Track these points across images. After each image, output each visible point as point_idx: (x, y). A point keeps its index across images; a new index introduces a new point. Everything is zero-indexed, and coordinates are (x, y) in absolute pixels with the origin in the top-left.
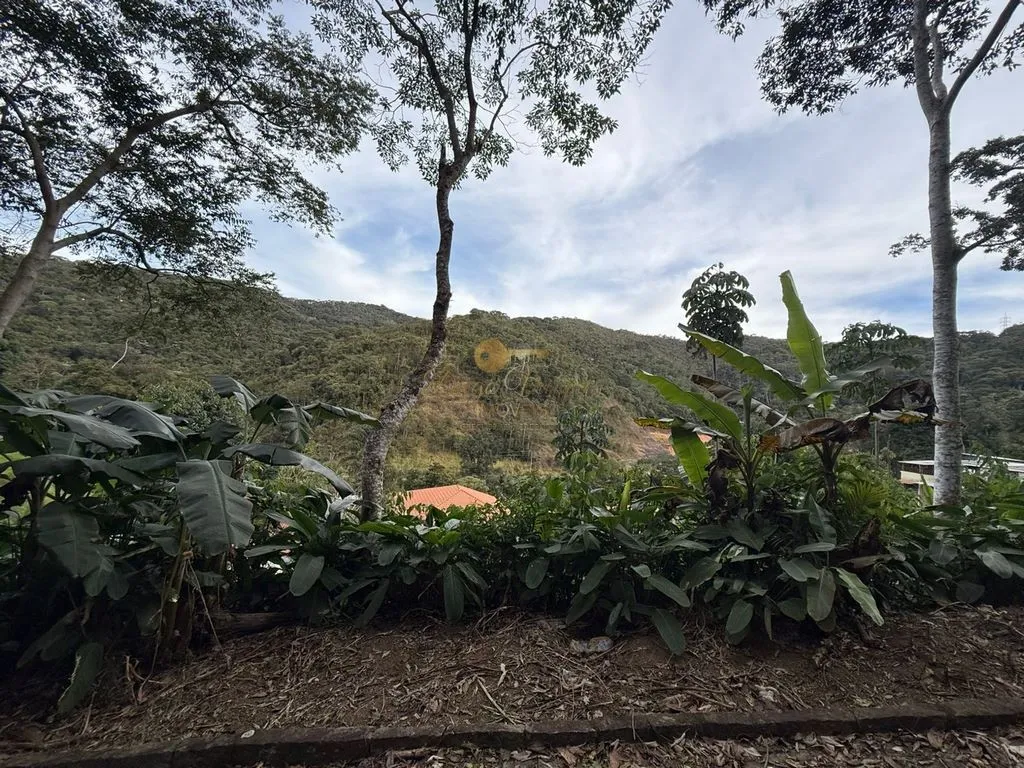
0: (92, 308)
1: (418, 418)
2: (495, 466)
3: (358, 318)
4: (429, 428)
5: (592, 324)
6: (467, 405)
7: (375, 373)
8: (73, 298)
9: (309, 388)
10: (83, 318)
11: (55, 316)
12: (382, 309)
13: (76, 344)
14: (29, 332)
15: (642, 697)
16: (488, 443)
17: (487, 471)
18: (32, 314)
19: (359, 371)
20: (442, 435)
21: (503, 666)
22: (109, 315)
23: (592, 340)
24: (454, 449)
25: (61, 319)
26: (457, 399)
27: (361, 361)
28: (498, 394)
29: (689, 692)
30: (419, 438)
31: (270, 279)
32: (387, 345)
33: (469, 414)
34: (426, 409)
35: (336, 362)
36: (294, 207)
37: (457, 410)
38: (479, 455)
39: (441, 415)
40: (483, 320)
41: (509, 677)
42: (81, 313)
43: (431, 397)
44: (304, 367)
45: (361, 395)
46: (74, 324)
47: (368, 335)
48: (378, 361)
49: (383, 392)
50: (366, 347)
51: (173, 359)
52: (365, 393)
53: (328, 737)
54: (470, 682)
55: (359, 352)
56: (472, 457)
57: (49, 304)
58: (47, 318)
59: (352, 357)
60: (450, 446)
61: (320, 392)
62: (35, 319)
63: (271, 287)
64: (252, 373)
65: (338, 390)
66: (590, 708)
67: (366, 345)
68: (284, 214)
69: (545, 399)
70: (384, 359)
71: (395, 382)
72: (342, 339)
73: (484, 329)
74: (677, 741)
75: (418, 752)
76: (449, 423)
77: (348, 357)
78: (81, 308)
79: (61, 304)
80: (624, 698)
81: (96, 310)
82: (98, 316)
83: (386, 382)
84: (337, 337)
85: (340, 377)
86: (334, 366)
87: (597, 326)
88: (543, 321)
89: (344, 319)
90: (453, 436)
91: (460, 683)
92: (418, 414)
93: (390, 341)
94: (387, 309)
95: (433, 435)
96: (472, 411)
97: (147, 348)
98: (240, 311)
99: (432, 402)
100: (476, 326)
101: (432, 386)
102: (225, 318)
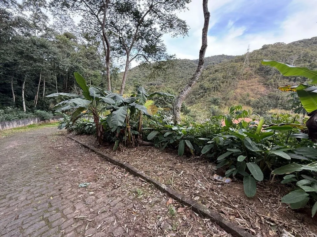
1: (235, 94)
2: (270, 112)
3: (214, 61)
4: (239, 97)
6: (257, 88)
7: (219, 80)
9: (199, 87)
12: (223, 56)
15: (218, 202)
16: (267, 103)
17: (265, 113)
19: (214, 80)
20: (245, 100)
21: (183, 172)
24: (250, 105)
26: (252, 85)
27: (214, 76)
28: (274, 81)
29: (237, 211)
30: (235, 101)
31: (175, 56)
32: (224, 69)
33: (258, 91)
34: (238, 91)
35: (206, 78)
36: (178, 30)
37: (252, 90)
38: (262, 107)
39: (245, 92)
40: (269, 49)
41: (182, 175)
43: (241, 86)
45: (214, 88)
47: (217, 67)
48: (220, 75)
49: (222, 86)
50: (216, 71)
52: (215, 87)
53: (133, 169)
54: (172, 172)
55: (214, 73)
56: (258, 108)
59: (211, 75)
60: (248, 104)
61: (202, 88)
63: (175, 59)
64: (184, 85)
65: (207, 87)
66: (196, 195)
67: (216, 70)
68: (176, 34)
69: (305, 81)
70: (222, 74)
71: (226, 82)
72: (208, 70)
73: (269, 53)
74: (205, 219)
75: (143, 180)
76: (248, 95)
77: (210, 75)
80: (211, 198)
83: (223, 82)
84: (207, 69)
85: (207, 83)
86: (206, 79)
88: (310, 40)
89: (209, 63)
90: (250, 100)
91: (169, 171)
92: (235, 92)
93: (225, 67)
94: (225, 55)
95: (241, 100)
96: (260, 90)
97: (163, 81)
98: (181, 67)
99: (241, 88)
100: (264, 52)
101: (241, 82)
102: (178, 70)
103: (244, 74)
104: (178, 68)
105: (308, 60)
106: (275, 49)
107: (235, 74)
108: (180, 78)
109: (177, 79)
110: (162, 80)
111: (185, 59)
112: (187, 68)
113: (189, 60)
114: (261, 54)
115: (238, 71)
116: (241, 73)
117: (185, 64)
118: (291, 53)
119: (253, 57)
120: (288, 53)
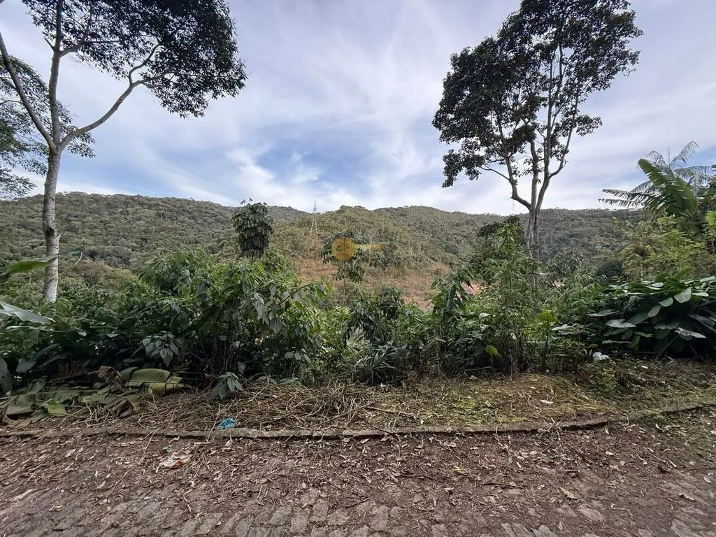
0: (102, 224)
5: (433, 209)
8: (90, 218)
10: (98, 231)
11: (80, 230)
12: (290, 209)
13: (93, 247)
14: (66, 242)
18: (67, 230)
22: (112, 227)
23: (432, 221)
25: (84, 233)
40: (346, 214)
42: (96, 228)
44: (225, 254)
46: (92, 235)
51: (152, 253)
57: (76, 223)
58: (75, 232)
62: (70, 234)
69: (386, 266)
73: (345, 220)
78: (95, 224)
79: (84, 223)
81: (104, 225)
82: (106, 229)
87: (436, 210)
88: (396, 210)
94: (293, 209)
97: (135, 247)
98: (193, 219)
99: (307, 273)
100: (340, 218)
101: (307, 262)
102: (184, 224)
103: (311, 249)
104: (186, 219)
105: (389, 237)
106: (353, 215)
107: (296, 247)
108: (190, 243)
109: (182, 245)
110: (135, 245)
111: (207, 203)
112: (209, 223)
113: (218, 206)
114: (335, 219)
115: (301, 244)
116: (306, 247)
117: (206, 212)
118: (371, 225)
119: (324, 222)
120: (368, 224)
